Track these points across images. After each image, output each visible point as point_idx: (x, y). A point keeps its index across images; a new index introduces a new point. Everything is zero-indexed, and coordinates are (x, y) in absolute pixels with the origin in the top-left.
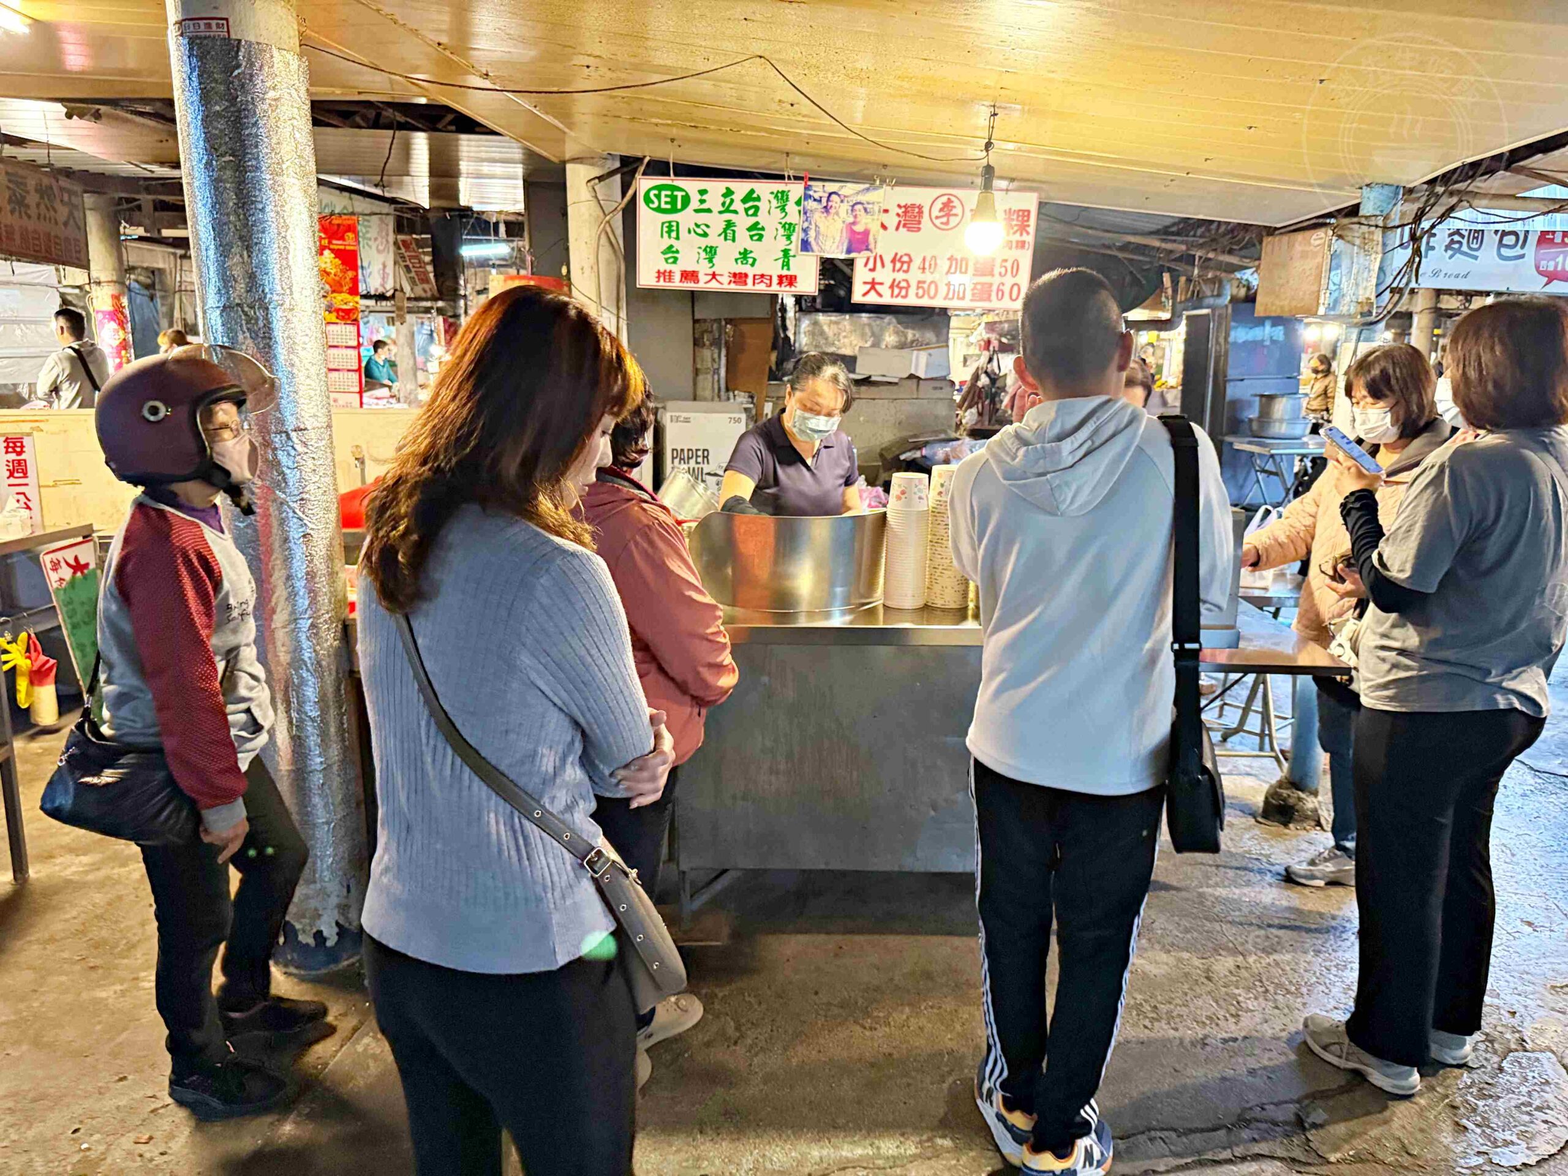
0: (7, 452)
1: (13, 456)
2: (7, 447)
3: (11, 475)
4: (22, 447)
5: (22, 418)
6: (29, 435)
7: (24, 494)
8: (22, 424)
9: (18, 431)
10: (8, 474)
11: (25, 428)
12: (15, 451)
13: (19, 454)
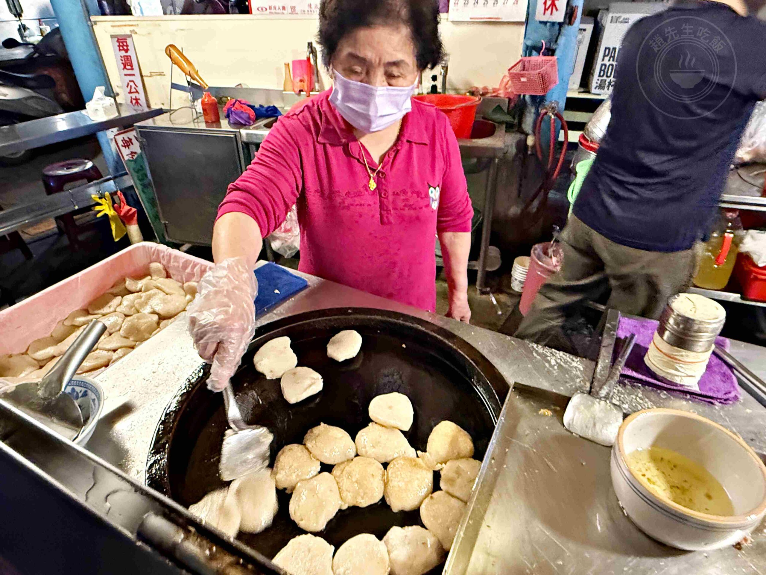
0: (120, 50)
1: (123, 53)
2: (119, 46)
3: (125, 67)
4: (127, 46)
5: (124, 23)
6: (129, 36)
7: (133, 81)
8: (125, 28)
9: (123, 33)
11: (127, 31)
12: (124, 49)
13: (126, 51)
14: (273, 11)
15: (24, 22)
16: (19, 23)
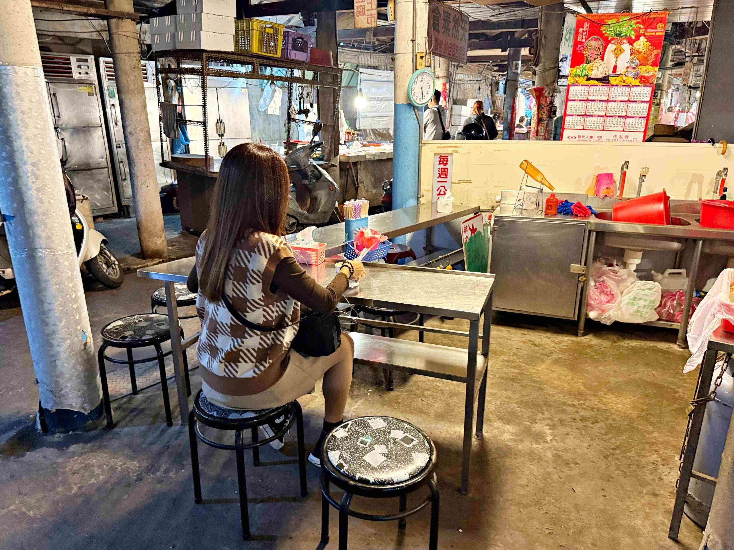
0: (440, 164)
1: (442, 166)
2: (440, 161)
3: (440, 176)
4: (447, 161)
5: (449, 145)
6: (451, 154)
7: (444, 186)
8: (448, 149)
9: (446, 152)
10: (438, 175)
11: (450, 150)
12: (443, 164)
13: (445, 165)
14: (581, 139)
15: (223, 141)
16: (220, 141)
